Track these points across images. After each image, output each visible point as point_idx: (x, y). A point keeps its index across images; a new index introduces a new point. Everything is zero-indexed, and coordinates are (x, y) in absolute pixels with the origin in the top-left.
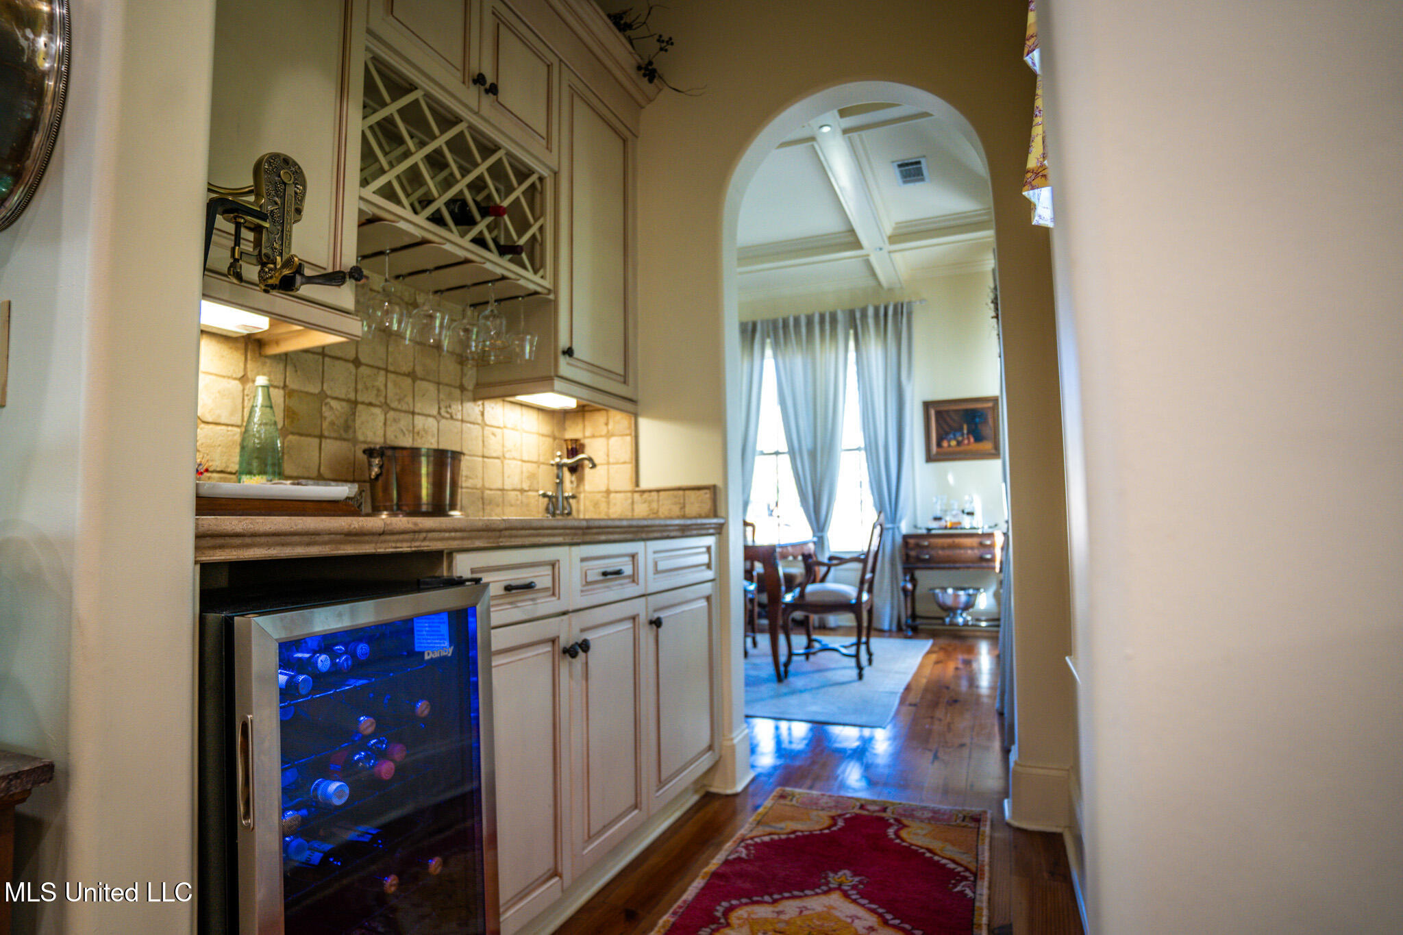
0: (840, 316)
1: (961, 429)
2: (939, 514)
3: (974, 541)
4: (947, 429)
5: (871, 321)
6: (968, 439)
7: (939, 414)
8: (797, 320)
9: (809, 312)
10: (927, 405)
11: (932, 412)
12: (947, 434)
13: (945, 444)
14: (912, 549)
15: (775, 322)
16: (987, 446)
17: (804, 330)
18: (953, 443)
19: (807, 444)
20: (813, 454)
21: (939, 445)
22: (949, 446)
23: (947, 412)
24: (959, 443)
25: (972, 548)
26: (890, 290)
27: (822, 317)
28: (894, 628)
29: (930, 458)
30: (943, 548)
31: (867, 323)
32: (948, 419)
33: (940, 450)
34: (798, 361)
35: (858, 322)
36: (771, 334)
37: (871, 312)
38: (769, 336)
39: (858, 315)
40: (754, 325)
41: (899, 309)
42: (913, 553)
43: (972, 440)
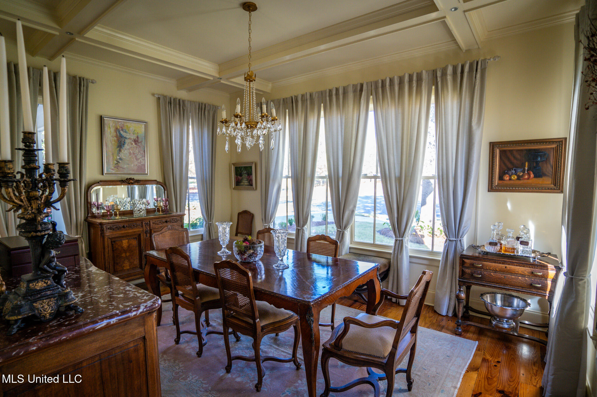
0: (425, 75)
1: (523, 166)
2: (495, 240)
3: (526, 270)
4: (509, 165)
5: (449, 78)
6: (529, 174)
7: (503, 153)
8: (391, 81)
9: (401, 74)
10: (493, 145)
11: (497, 152)
12: (510, 169)
13: (506, 177)
14: (468, 268)
15: (376, 83)
16: (547, 181)
17: (396, 88)
18: (514, 177)
19: (395, 171)
20: (399, 179)
21: (501, 178)
22: (510, 179)
23: (511, 151)
24: (519, 178)
25: (523, 275)
26: (468, 51)
27: (411, 77)
28: (450, 315)
29: (491, 188)
30: (496, 271)
31: (446, 80)
32: (512, 158)
33: (501, 182)
34: (392, 112)
35: (439, 79)
36: (374, 93)
37: (450, 70)
38: (371, 94)
39: (439, 74)
40: (362, 85)
41: (474, 67)
42: (468, 271)
43: (532, 176)
